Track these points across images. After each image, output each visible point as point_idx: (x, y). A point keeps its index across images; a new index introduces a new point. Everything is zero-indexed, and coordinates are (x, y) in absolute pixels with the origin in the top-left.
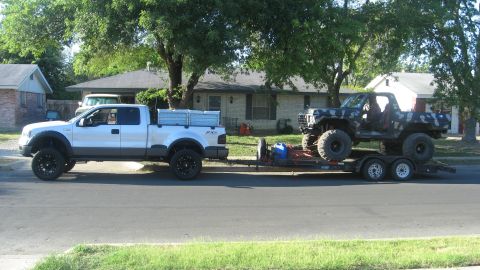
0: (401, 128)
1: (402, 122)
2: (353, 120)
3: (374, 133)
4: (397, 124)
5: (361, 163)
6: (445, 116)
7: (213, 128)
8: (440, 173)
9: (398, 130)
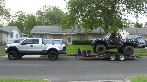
0: (123, 44)
1: (123, 42)
2: (106, 42)
3: (114, 46)
4: (121, 43)
5: (108, 55)
6: (137, 40)
7: (61, 45)
8: (135, 58)
9: (121, 45)
